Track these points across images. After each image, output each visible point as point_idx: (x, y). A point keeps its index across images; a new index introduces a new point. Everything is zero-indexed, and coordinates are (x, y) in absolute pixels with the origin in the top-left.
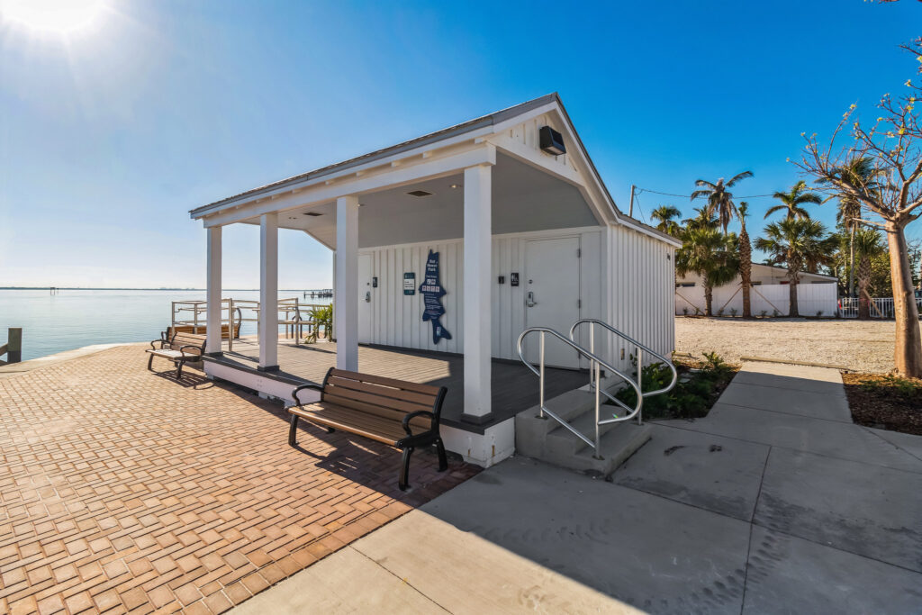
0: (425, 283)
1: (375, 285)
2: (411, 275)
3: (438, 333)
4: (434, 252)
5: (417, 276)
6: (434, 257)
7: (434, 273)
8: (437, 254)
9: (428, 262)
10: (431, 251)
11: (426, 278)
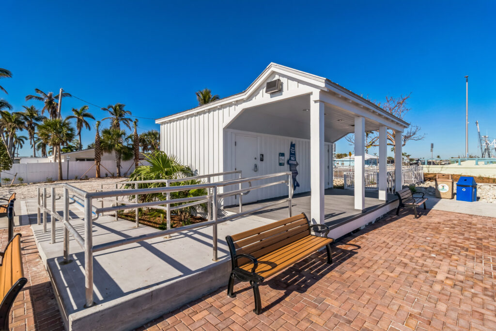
0: (290, 159)
1: (262, 160)
2: (282, 155)
3: (296, 184)
4: (293, 143)
5: (285, 155)
6: (293, 146)
7: (293, 154)
8: (294, 145)
9: (291, 148)
10: (292, 143)
11: (290, 157)
